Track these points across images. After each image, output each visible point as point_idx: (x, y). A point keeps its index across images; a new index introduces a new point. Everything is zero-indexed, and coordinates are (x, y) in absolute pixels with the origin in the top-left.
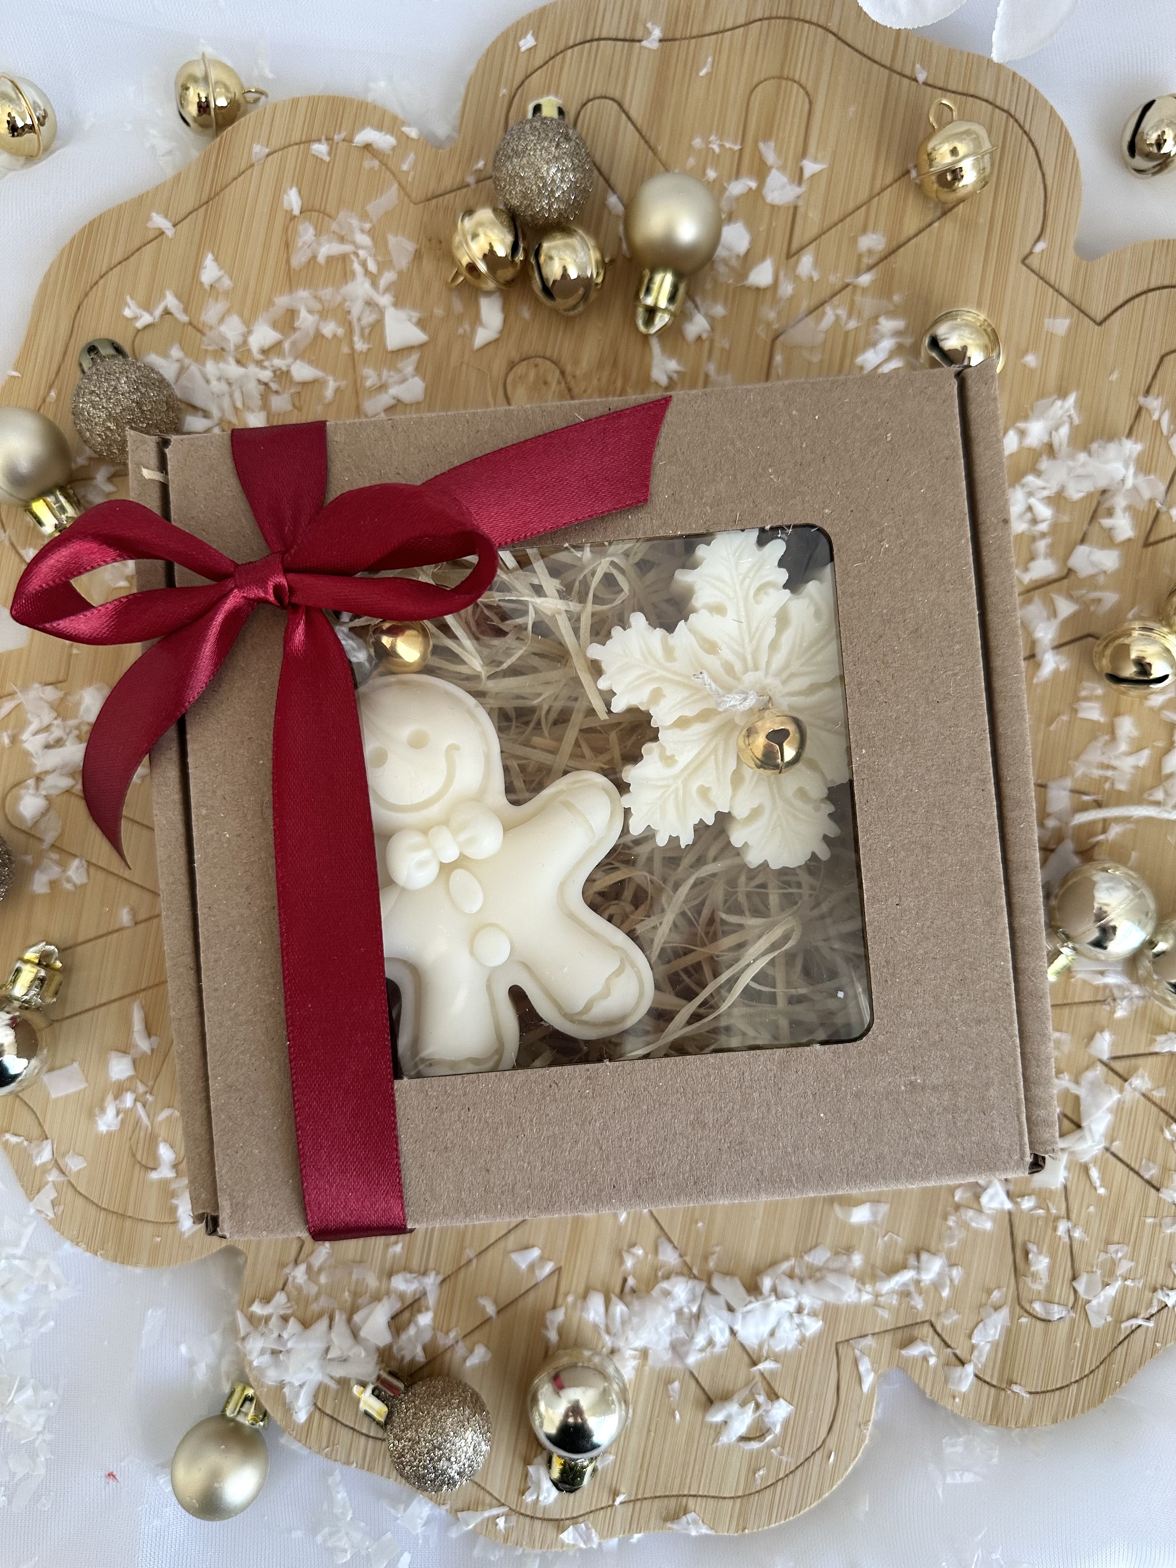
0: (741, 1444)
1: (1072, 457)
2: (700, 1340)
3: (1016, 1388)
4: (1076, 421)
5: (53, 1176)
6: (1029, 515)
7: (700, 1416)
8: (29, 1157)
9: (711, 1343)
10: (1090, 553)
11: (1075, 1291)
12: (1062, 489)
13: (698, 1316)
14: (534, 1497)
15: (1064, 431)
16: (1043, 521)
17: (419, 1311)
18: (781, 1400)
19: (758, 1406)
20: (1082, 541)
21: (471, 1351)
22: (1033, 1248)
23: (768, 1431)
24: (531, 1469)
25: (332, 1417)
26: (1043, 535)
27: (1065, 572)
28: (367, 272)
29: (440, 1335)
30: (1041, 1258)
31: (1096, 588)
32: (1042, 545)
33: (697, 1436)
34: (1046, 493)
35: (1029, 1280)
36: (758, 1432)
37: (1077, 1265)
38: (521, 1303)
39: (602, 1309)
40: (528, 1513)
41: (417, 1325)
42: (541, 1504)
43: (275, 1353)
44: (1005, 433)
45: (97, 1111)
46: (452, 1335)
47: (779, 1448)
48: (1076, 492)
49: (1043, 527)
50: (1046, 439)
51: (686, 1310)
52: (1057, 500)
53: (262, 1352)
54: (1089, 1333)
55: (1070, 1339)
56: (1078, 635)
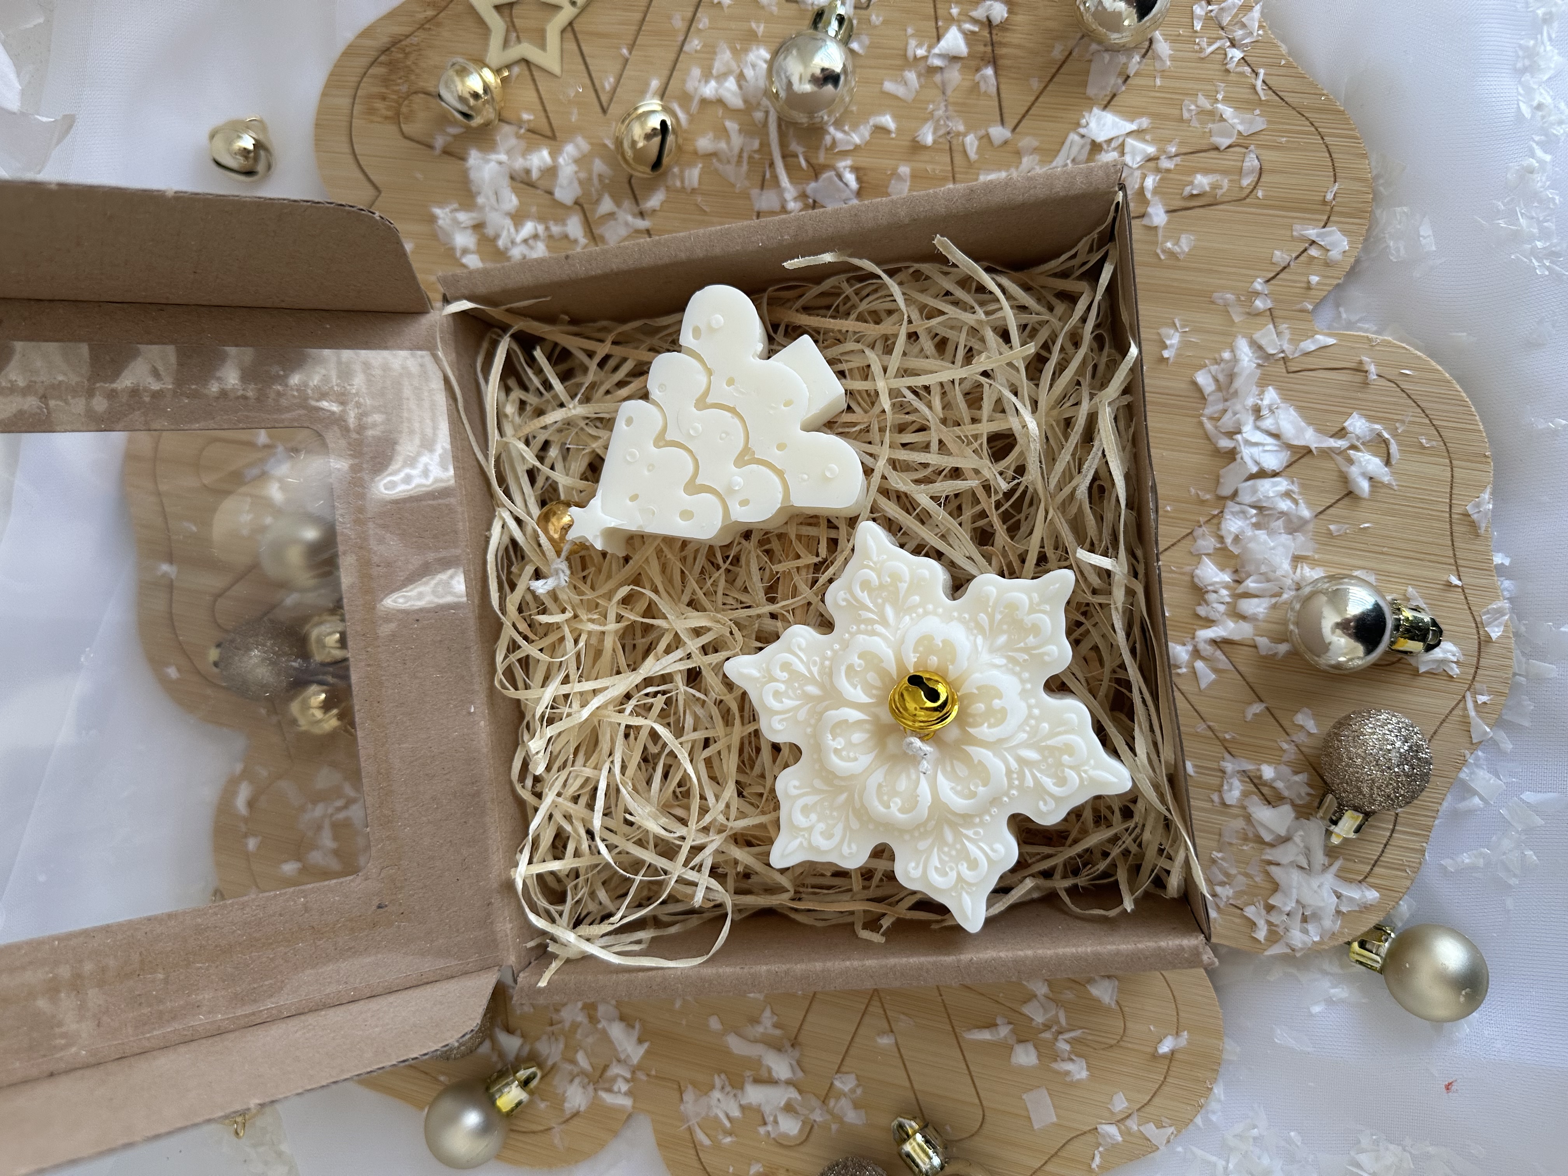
0: (1393, 462)
1: (481, 209)
2: (1285, 505)
3: (1329, 197)
4: (455, 206)
5: (1133, 1124)
6: (531, 242)
7: (1364, 504)
8: (1115, 1146)
9: (1288, 494)
10: (561, 187)
11: (1229, 147)
12: (510, 215)
13: (1260, 508)
14: (1454, 665)
15: (462, 216)
16: (536, 229)
17: (1260, 777)
18: (1346, 424)
19: (1353, 447)
20: (550, 193)
21: (1302, 727)
22: (1188, 189)
23: (1379, 435)
24: (1422, 669)
25: (1374, 866)
26: (547, 229)
27: (577, 207)
28: (346, 807)
29: (1285, 758)
30: (1196, 182)
31: (590, 179)
32: (555, 229)
33: (1386, 506)
34: (512, 230)
35: (1220, 192)
36: (1380, 446)
37: (1205, 147)
38: (1250, 680)
39: (1255, 601)
40: (1473, 671)
41: (1274, 780)
42: (1462, 659)
43: (1305, 919)
44: (464, 266)
45: (1068, 1079)
46: (1285, 746)
47: (1397, 425)
48: (511, 201)
49: (541, 229)
50: (469, 231)
51: (1254, 520)
52: (518, 218)
53: (1305, 932)
54: (1273, 131)
55: (1278, 148)
56: (629, 192)
